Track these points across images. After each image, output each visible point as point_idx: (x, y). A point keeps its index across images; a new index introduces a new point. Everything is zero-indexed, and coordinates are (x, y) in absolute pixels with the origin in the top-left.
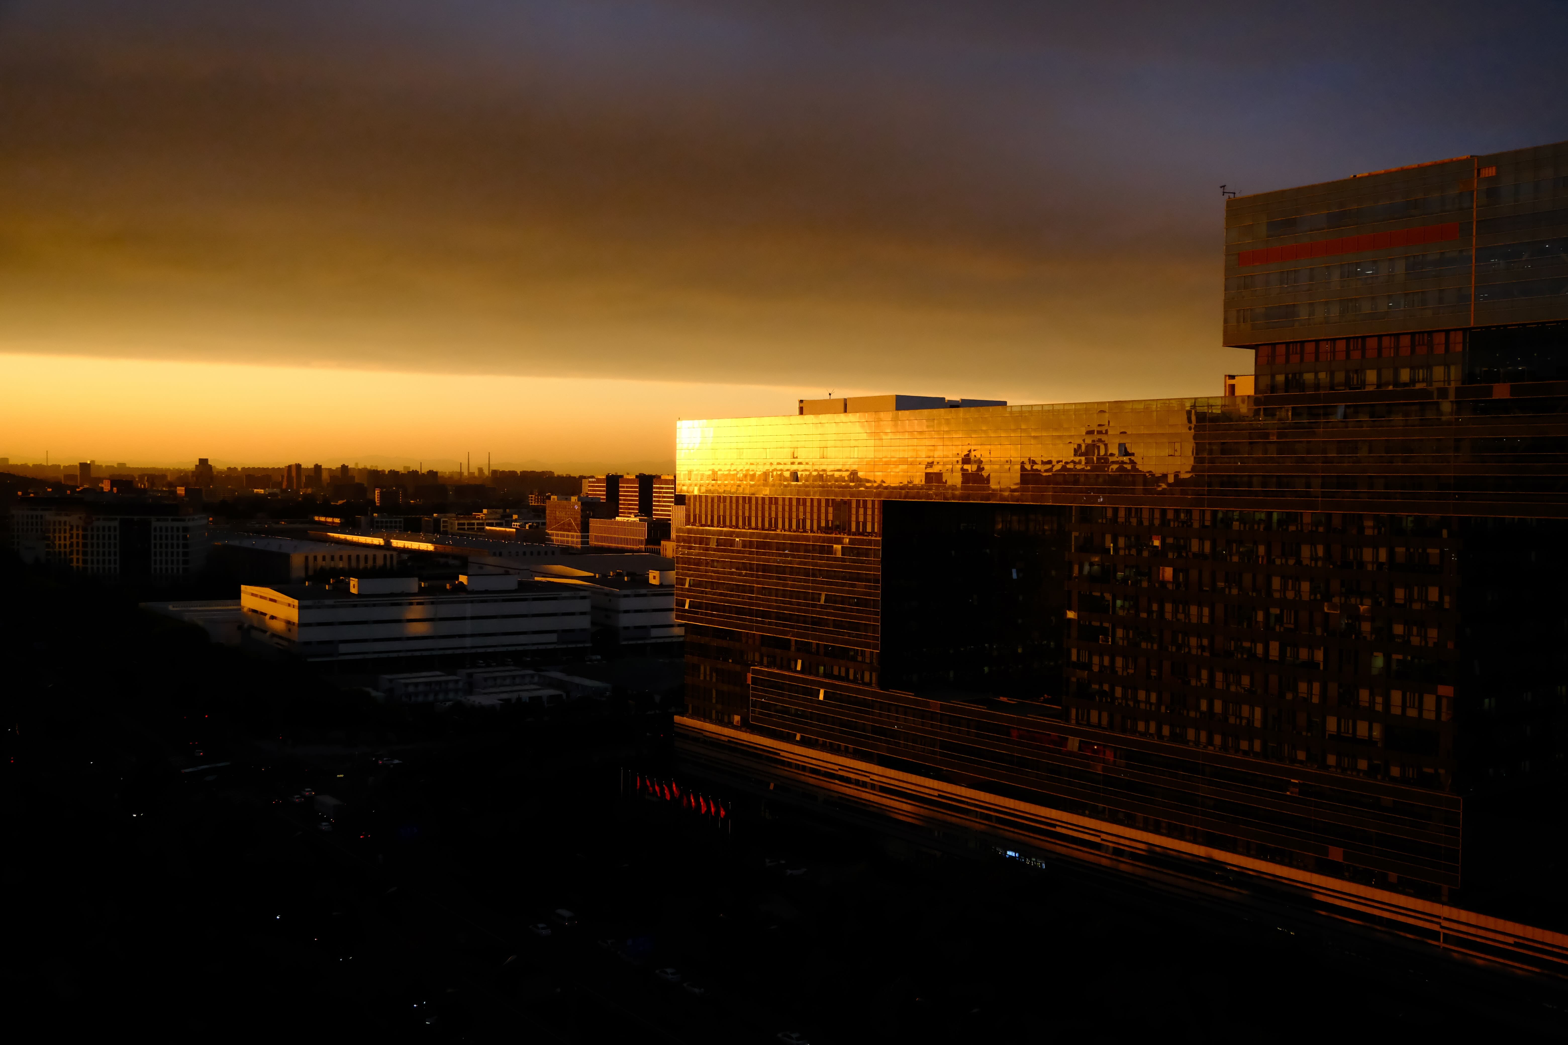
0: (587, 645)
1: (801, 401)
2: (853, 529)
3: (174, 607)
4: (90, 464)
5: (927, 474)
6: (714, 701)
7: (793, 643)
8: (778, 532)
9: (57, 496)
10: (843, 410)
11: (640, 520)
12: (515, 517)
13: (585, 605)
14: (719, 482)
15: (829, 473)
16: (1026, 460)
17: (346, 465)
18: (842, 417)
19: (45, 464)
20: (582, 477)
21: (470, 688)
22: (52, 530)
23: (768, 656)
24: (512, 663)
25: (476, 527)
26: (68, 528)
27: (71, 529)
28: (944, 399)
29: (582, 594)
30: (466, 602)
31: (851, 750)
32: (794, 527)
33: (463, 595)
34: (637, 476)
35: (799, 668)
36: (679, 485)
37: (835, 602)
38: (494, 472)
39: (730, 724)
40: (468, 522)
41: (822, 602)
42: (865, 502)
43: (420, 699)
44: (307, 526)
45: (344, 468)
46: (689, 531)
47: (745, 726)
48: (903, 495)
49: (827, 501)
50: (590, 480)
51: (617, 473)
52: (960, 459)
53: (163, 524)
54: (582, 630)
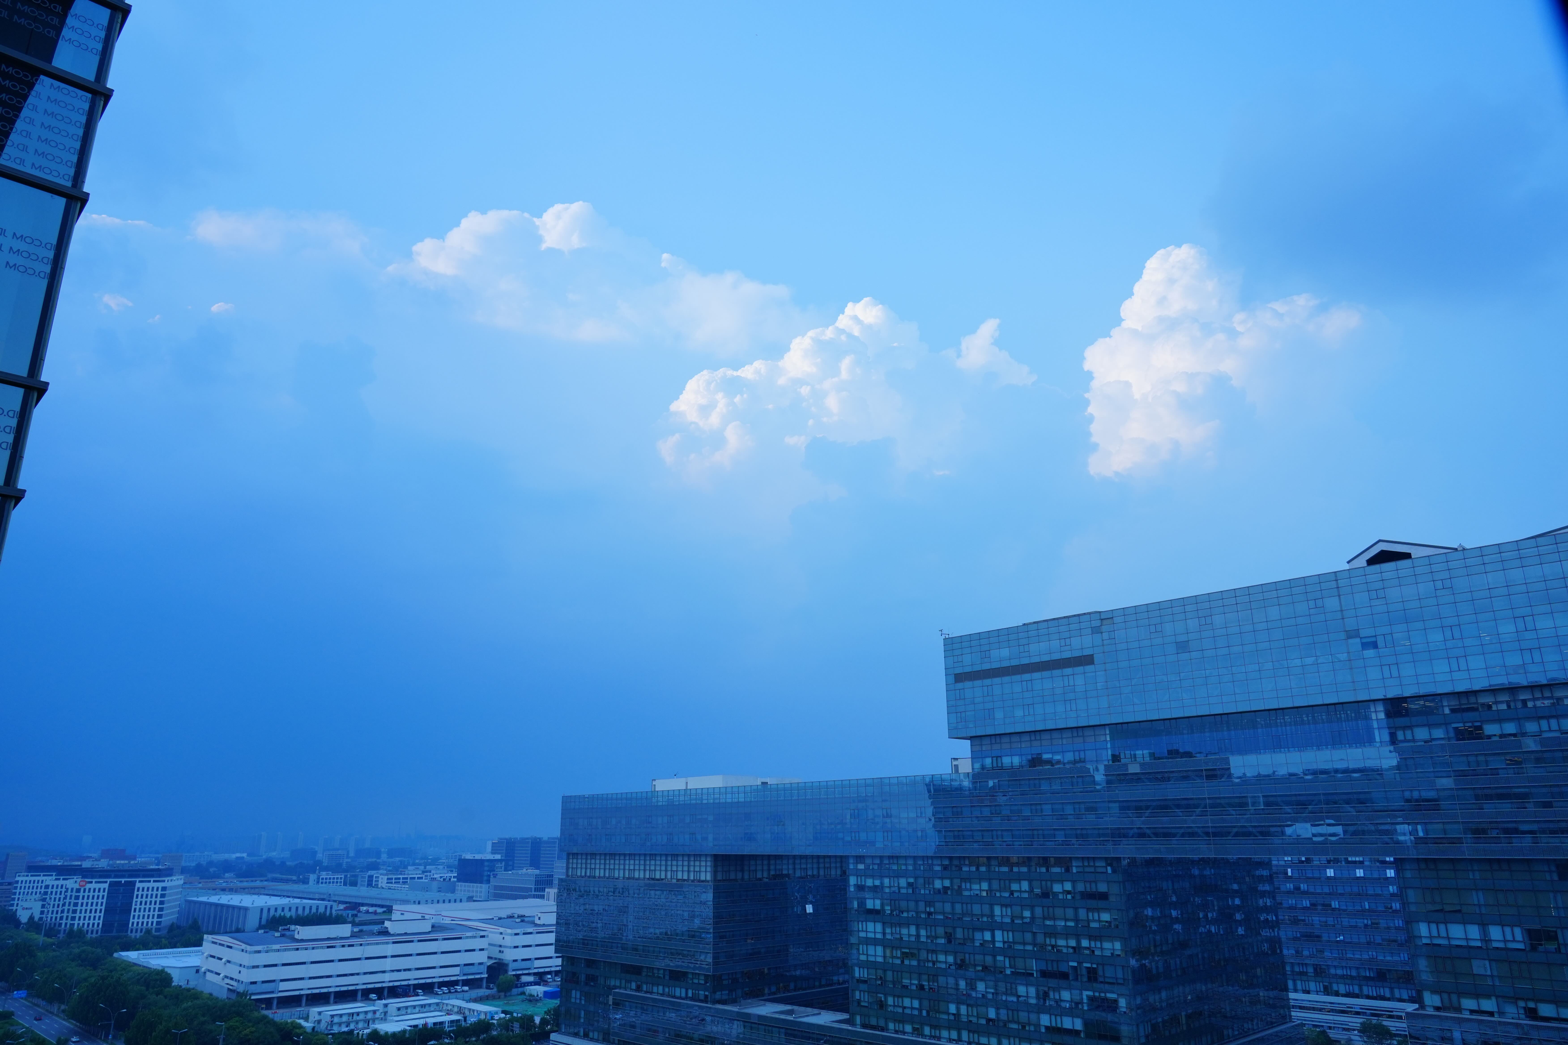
0: (483, 976)
5: (745, 834)
7: (645, 970)
13: (483, 943)
16: (817, 822)
21: (386, 1017)
22: (49, 893)
23: (626, 981)
24: (422, 994)
25: (401, 881)
27: (66, 891)
30: (389, 943)
33: (387, 938)
34: (527, 840)
37: (677, 935)
42: (700, 855)
43: (343, 1028)
47: (607, 1039)
48: (729, 850)
51: (514, 838)
53: (146, 885)
54: (480, 964)
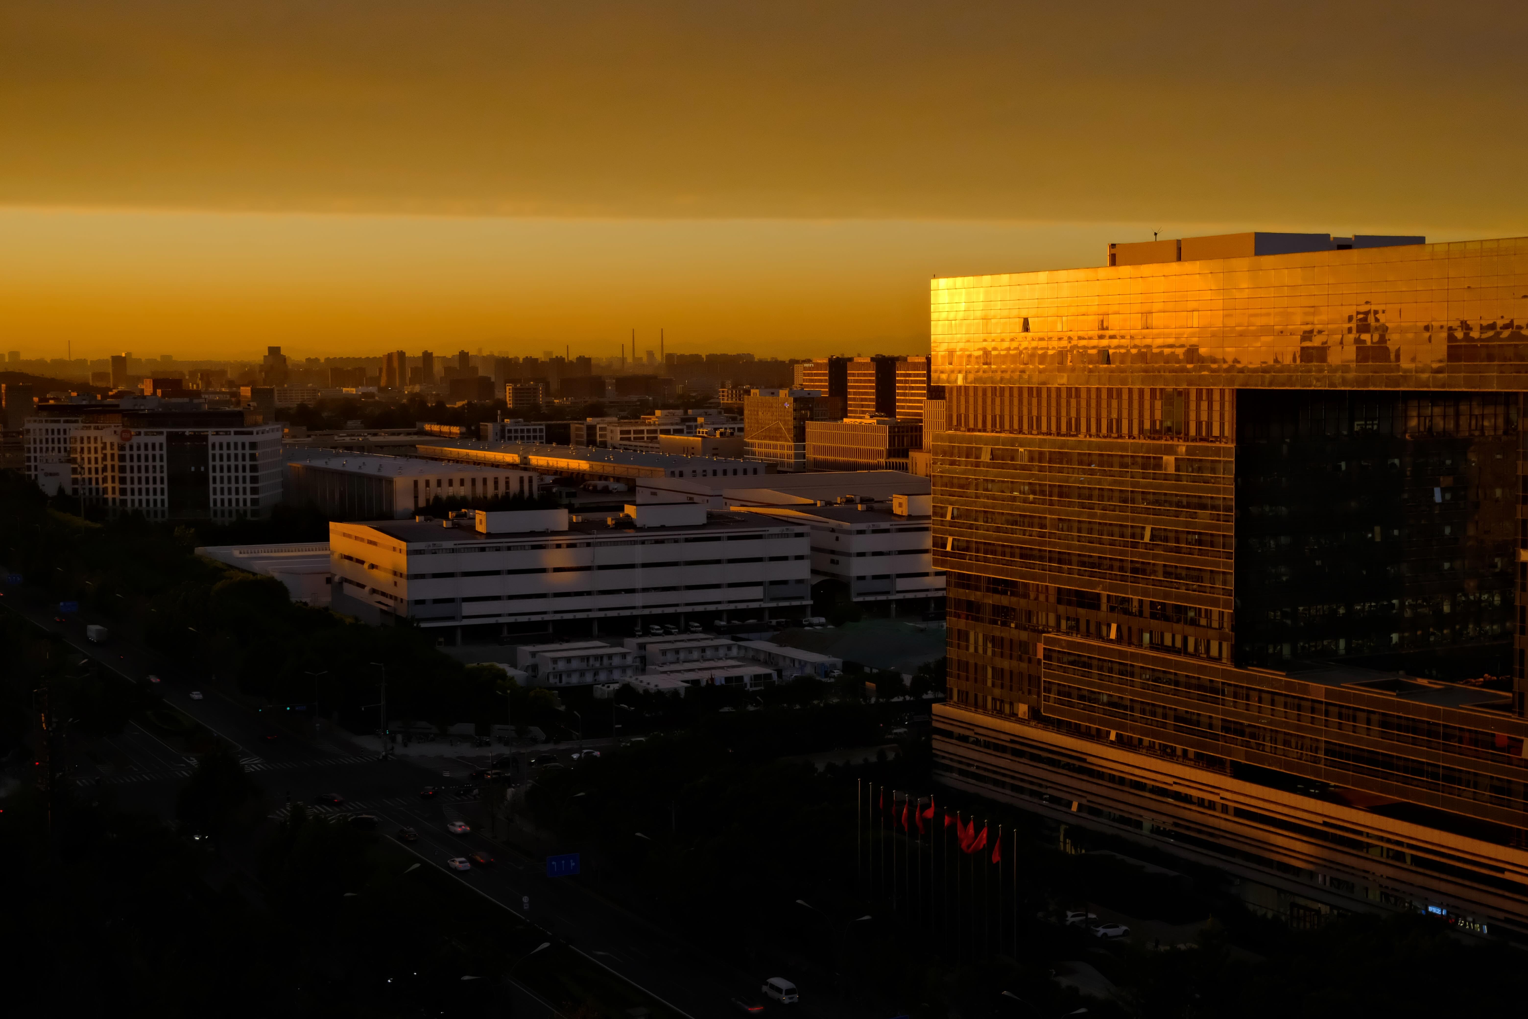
0: (804, 603)
1: (1113, 246)
2: (1193, 432)
3: (241, 553)
4: (125, 357)
5: (1303, 349)
6: (989, 683)
7: (1104, 600)
8: (1081, 437)
9: (84, 403)
10: (1175, 256)
11: (879, 422)
12: (701, 420)
13: (802, 546)
14: (993, 367)
15: (1155, 351)
16: (1455, 324)
17: (466, 351)
18: (1174, 267)
19: (68, 359)
20: (794, 362)
21: (643, 664)
22: (79, 450)
23: (1068, 619)
24: (701, 629)
25: (646, 435)
26: (99, 445)
27: (104, 448)
28: (1328, 235)
29: (798, 529)
30: (635, 543)
31: (1191, 755)
32: (1104, 431)
33: (631, 533)
34: (872, 359)
35: (1113, 635)
36: (936, 371)
37: (1166, 539)
38: (670, 357)
39: (1013, 716)
40: (635, 428)
41: (1147, 539)
42: (1210, 392)
43: (575, 680)
44: (415, 438)
45: (464, 356)
46: (951, 439)
47: (1036, 717)
48: (1267, 382)
49: (1153, 391)
50: (806, 365)
51: (843, 355)
52: (1353, 325)
53: (224, 439)
54: (800, 582)
